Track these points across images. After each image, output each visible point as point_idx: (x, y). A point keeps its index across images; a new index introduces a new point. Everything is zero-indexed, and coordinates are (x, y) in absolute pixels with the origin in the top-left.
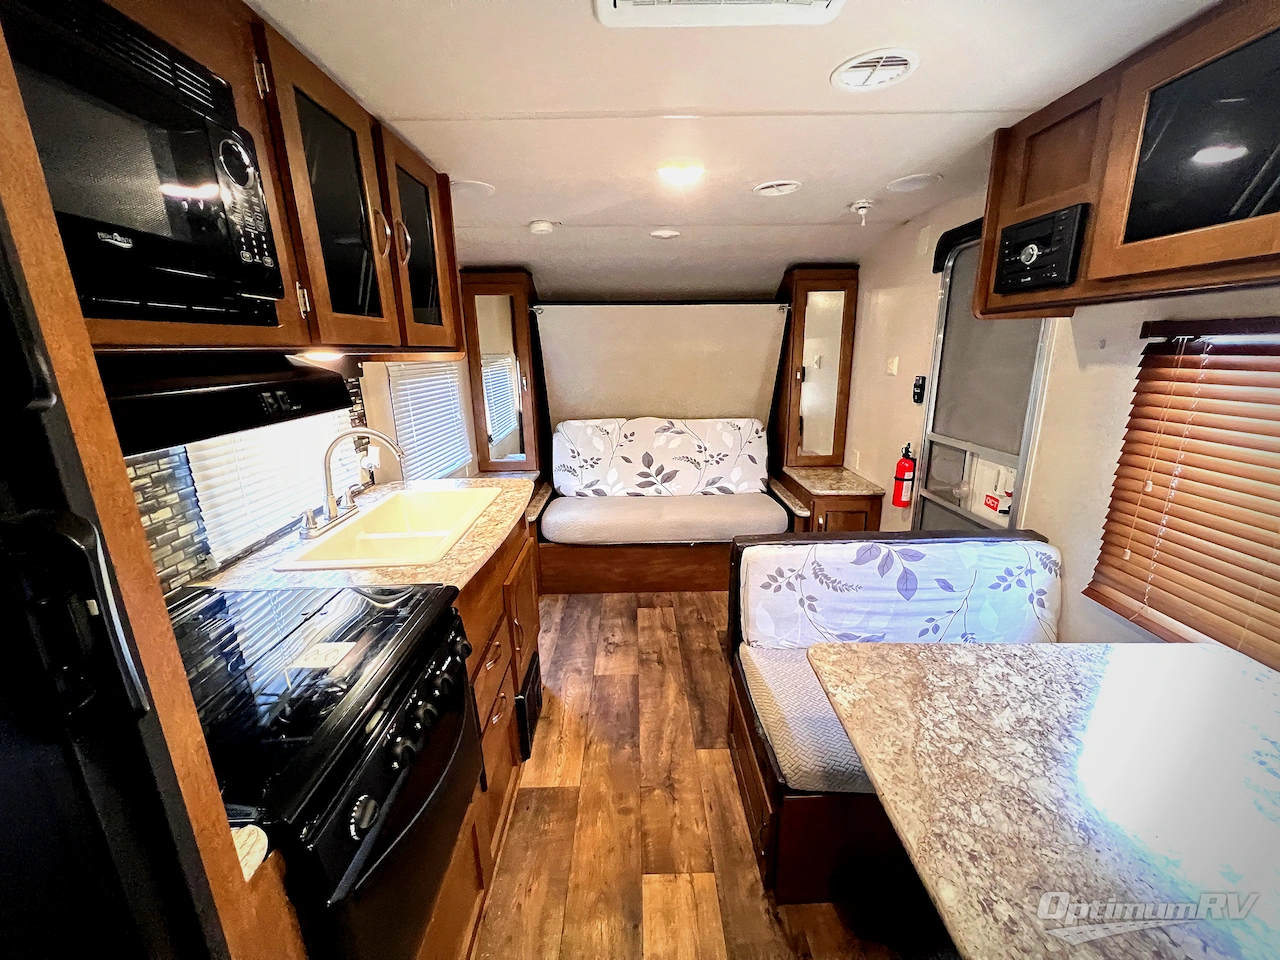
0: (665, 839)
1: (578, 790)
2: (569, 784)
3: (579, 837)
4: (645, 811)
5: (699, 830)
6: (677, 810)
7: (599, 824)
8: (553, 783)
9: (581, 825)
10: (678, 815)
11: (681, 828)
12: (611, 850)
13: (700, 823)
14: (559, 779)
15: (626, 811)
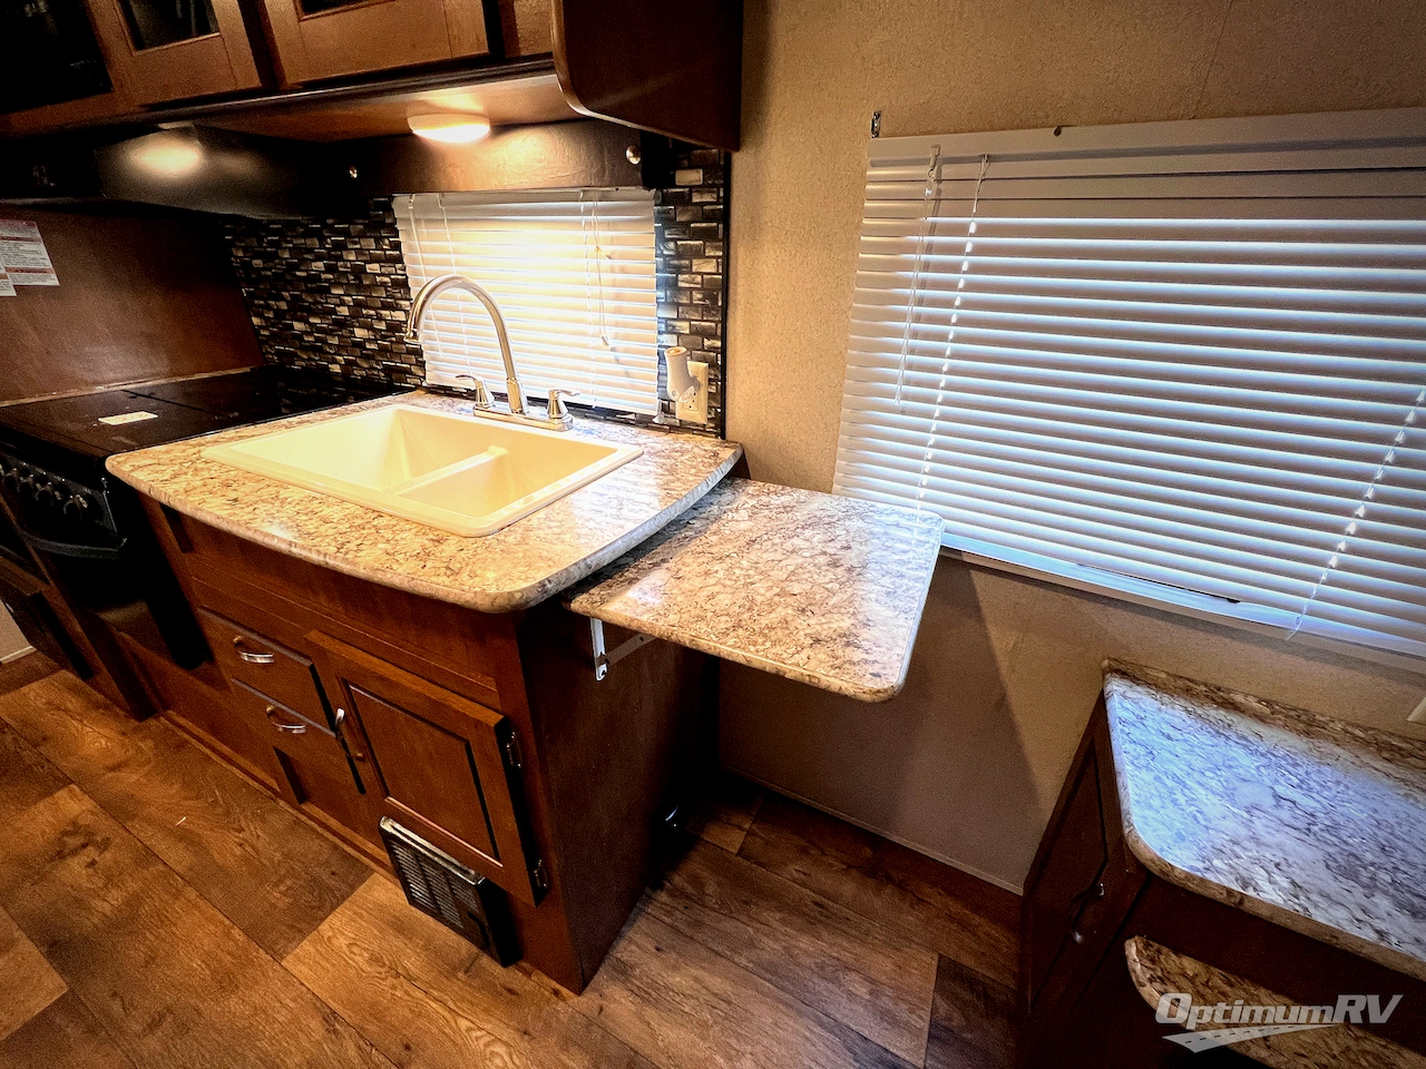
2: (304, 948)
3: (219, 925)
8: (332, 923)
9: (230, 936)
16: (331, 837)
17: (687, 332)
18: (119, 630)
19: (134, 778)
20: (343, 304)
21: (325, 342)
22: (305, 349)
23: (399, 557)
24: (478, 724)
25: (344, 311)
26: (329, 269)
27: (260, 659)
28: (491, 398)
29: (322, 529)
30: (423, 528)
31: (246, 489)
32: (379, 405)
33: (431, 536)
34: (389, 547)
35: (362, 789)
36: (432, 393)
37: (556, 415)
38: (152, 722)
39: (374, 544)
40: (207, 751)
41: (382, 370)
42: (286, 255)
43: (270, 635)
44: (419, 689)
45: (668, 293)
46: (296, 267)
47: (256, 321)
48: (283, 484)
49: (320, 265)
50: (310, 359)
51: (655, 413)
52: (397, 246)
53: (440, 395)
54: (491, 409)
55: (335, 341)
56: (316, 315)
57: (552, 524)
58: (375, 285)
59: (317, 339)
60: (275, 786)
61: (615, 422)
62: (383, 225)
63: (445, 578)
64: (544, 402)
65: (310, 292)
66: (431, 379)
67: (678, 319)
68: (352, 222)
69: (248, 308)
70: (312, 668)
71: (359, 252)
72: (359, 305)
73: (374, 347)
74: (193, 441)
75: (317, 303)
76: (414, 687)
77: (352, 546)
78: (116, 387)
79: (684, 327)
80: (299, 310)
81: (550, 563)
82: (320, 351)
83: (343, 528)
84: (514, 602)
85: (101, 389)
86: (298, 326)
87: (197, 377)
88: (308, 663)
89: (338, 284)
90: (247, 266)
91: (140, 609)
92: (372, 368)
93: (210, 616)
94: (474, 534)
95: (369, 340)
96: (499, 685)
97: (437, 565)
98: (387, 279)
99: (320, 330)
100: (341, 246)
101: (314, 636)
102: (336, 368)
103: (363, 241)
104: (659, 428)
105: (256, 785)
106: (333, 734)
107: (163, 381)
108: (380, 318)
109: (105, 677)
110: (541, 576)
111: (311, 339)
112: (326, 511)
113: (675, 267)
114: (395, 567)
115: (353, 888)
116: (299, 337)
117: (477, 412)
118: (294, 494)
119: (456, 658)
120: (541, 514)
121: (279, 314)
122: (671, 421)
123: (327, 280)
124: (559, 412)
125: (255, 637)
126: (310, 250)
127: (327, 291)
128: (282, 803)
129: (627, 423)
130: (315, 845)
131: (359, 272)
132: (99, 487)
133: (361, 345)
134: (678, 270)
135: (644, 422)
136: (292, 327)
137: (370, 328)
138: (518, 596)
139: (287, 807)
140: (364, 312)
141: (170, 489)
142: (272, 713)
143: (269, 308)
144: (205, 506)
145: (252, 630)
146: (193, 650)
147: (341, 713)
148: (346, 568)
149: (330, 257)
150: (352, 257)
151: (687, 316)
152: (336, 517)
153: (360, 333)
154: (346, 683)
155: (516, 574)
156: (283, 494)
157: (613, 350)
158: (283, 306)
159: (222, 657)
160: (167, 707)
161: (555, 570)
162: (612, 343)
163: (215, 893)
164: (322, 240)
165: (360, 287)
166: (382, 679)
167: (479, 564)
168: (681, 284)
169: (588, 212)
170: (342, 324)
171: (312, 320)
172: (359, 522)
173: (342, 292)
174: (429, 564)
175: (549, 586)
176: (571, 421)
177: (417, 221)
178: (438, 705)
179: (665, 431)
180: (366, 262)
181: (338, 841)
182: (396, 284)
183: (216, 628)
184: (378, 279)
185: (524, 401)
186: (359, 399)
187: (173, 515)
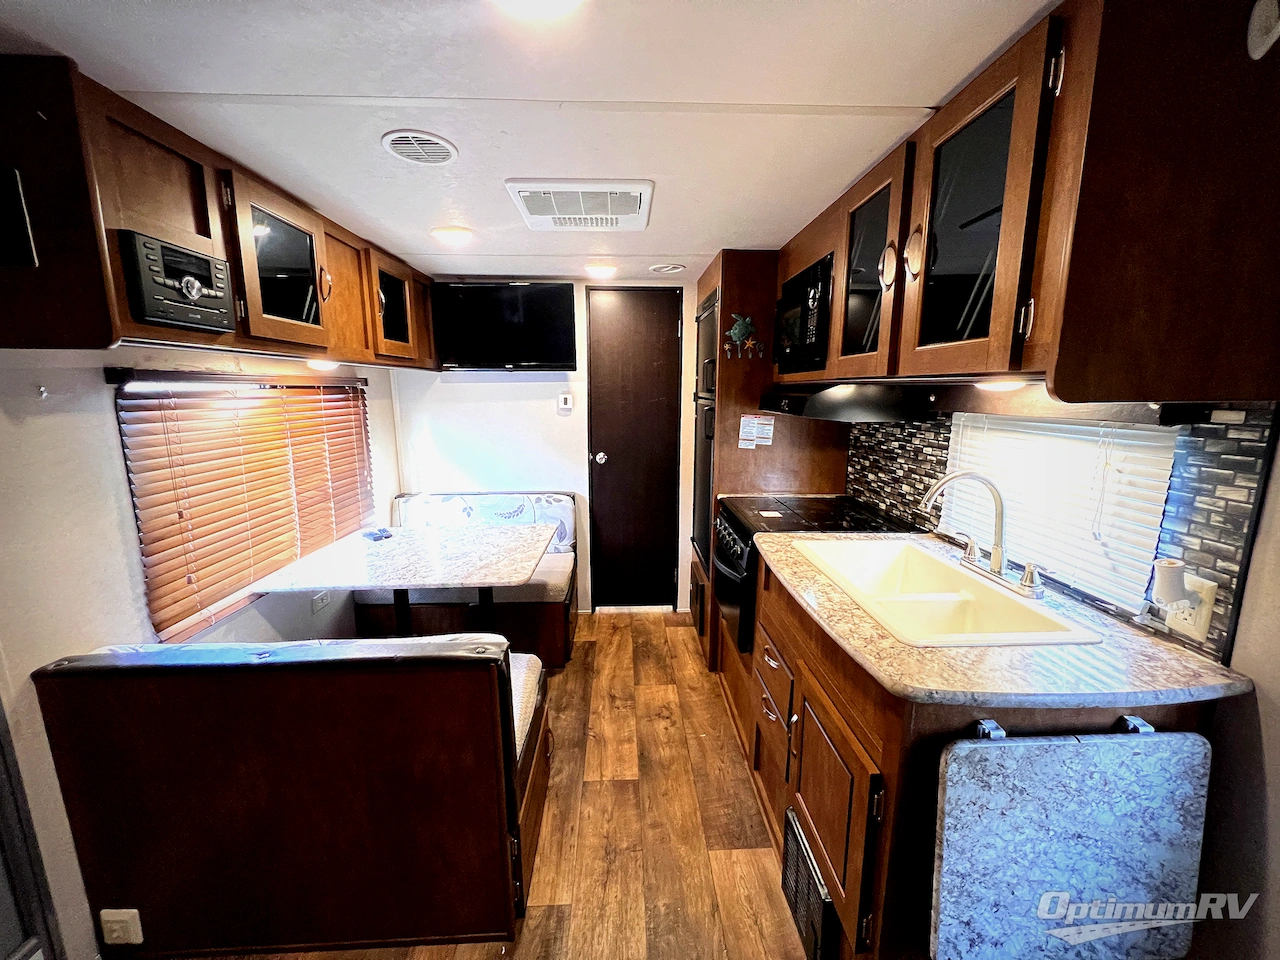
0: (619, 804)
1: (710, 847)
2: (721, 853)
3: (694, 804)
4: (635, 826)
5: (588, 810)
6: (606, 826)
7: (679, 814)
8: (739, 854)
9: (695, 813)
10: (605, 822)
11: (604, 811)
12: (665, 794)
13: (587, 816)
14: (734, 859)
15: (654, 826)
16: (759, 803)
17: (1197, 548)
18: (723, 617)
19: (695, 699)
20: (902, 468)
21: (882, 488)
22: (869, 490)
23: (855, 635)
24: (863, 767)
25: (900, 473)
26: (901, 447)
27: (773, 664)
28: (979, 554)
29: (826, 604)
30: (878, 625)
31: (802, 568)
32: (898, 538)
33: (879, 632)
34: (853, 627)
35: (787, 779)
36: (939, 538)
37: (1028, 583)
38: (713, 675)
39: (847, 623)
40: (727, 706)
41: (911, 515)
42: (880, 436)
43: (782, 653)
44: (839, 725)
45: (1181, 509)
46: (882, 443)
47: (850, 469)
48: (820, 572)
49: (896, 444)
50: (870, 497)
51: (1138, 613)
52: (947, 440)
53: (944, 540)
54: (976, 563)
55: (888, 490)
56: (884, 472)
57: (965, 660)
58: (926, 461)
59: (879, 486)
60: (747, 750)
61: (1093, 606)
62: (942, 425)
63: (873, 658)
64: (1020, 567)
65: (885, 458)
66: (941, 529)
67: (1188, 534)
68: (924, 422)
69: (849, 461)
70: (793, 682)
71: (922, 440)
72: (911, 471)
73: (911, 498)
74: (790, 534)
75: (887, 465)
76: (837, 721)
77: (835, 619)
78: (771, 496)
79: (1195, 543)
80: (875, 467)
81: (946, 682)
82: (878, 493)
83: (836, 608)
84: (906, 693)
85: (765, 495)
86: (871, 477)
87: (809, 496)
88: (792, 678)
89: (903, 457)
90: (857, 439)
91: (736, 612)
92: (905, 511)
93: (762, 629)
94: (907, 642)
95: (910, 494)
96: (884, 749)
97: (874, 649)
98: (934, 459)
99: (883, 482)
100: (912, 435)
101: (801, 662)
102: (883, 506)
103: (927, 434)
104: (1142, 628)
105: (739, 743)
106: (786, 729)
107: (791, 496)
108: (921, 482)
109: (707, 639)
110: (933, 686)
111: (875, 485)
112: (833, 595)
113: (1193, 488)
114: (851, 639)
115: (757, 846)
116: (869, 483)
117: (963, 562)
118: (822, 579)
119: (867, 715)
120: (962, 650)
121: (864, 468)
122: (1159, 626)
123: (898, 454)
124: (1032, 582)
125: (775, 650)
126: (894, 435)
127: (895, 459)
128: (746, 763)
129: (1106, 611)
130: (751, 802)
131: (918, 451)
132: (746, 545)
133: (903, 496)
134: (1198, 492)
135: (1125, 617)
136: (867, 476)
137: (913, 486)
138: (910, 690)
139: (747, 767)
140: (913, 475)
141: (772, 557)
142: (764, 699)
143: (859, 463)
144: (782, 571)
145: (775, 645)
146: (746, 644)
147: (795, 718)
148: (827, 629)
149: (904, 441)
150: (917, 442)
151: (1200, 534)
152: (837, 600)
153: (906, 488)
154: (805, 700)
155: (917, 677)
156: (818, 577)
157: (1104, 545)
158: (867, 463)
159: (757, 655)
160: (722, 671)
161: (945, 688)
162: (1104, 539)
163: (700, 785)
164: (903, 429)
165: (915, 460)
166: (823, 707)
167: (897, 661)
168: (1197, 505)
169: (1106, 435)
170: (896, 480)
171: (880, 475)
172: (845, 607)
173: (903, 461)
174: (869, 647)
175: (935, 695)
176: (1043, 592)
177: (964, 426)
178: (845, 740)
179: (1149, 632)
180: (924, 446)
181: (762, 810)
182: (940, 463)
183: (761, 636)
184: (929, 457)
185: (1006, 563)
186: (890, 530)
187: (768, 570)
